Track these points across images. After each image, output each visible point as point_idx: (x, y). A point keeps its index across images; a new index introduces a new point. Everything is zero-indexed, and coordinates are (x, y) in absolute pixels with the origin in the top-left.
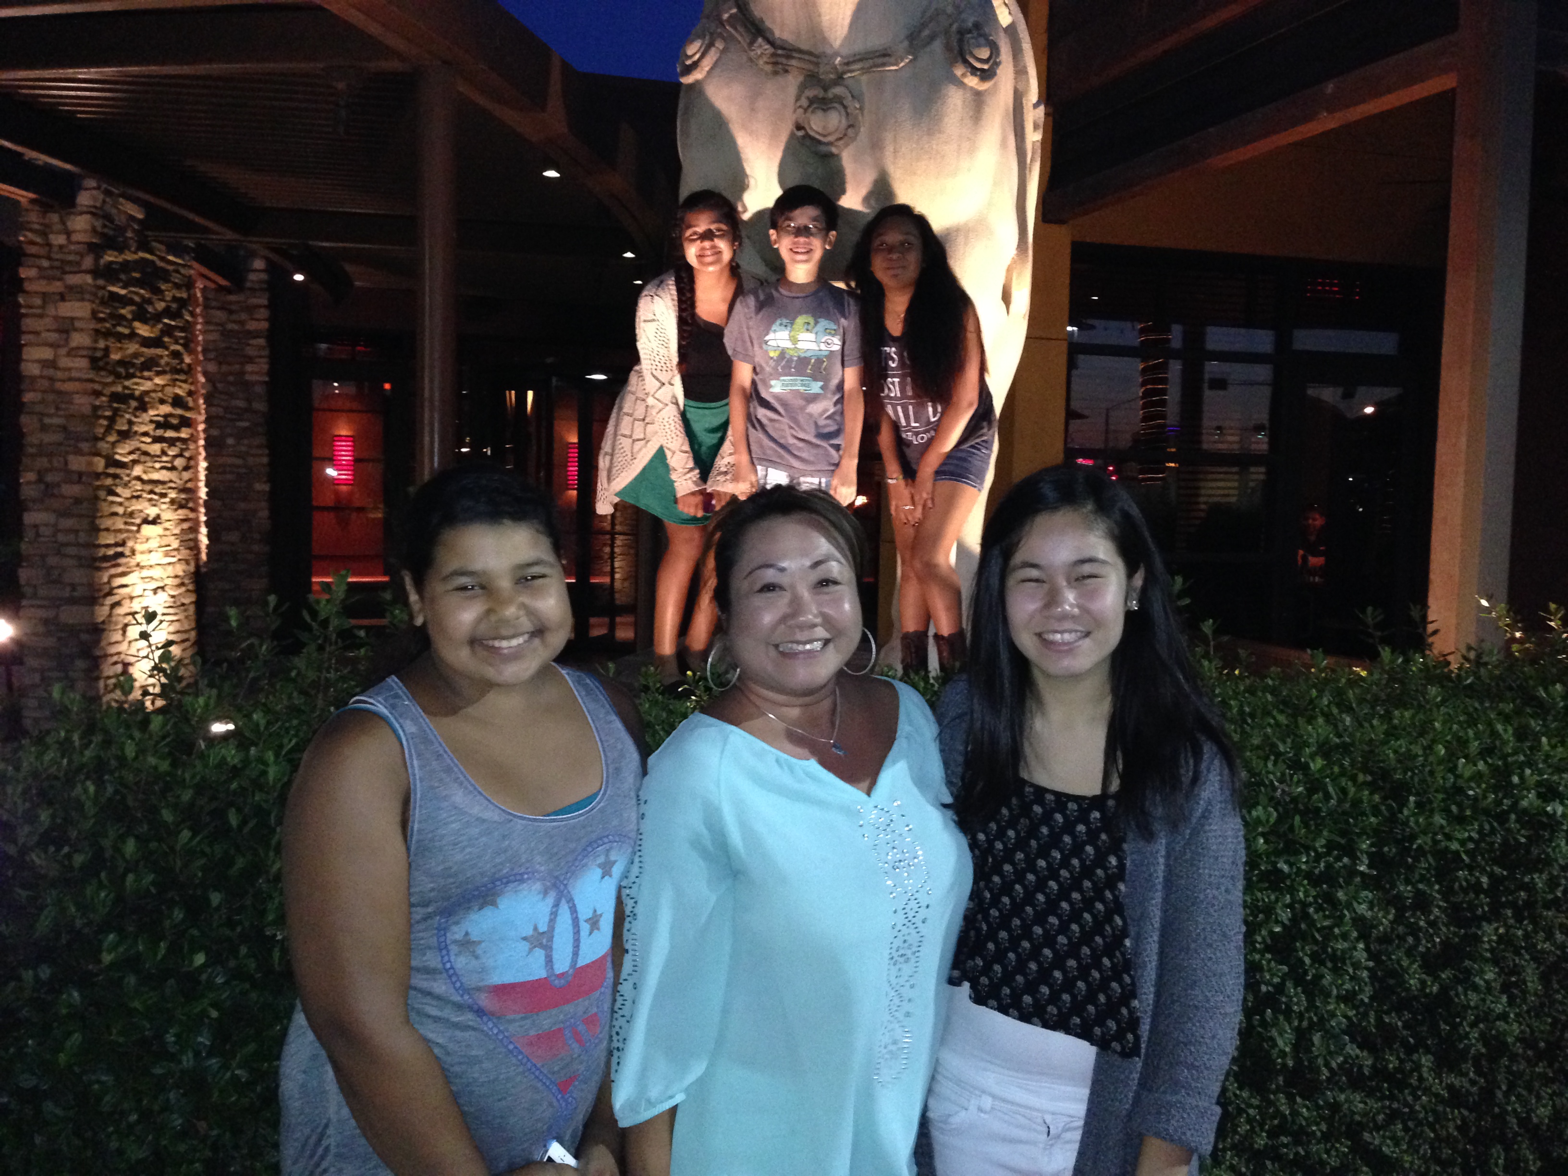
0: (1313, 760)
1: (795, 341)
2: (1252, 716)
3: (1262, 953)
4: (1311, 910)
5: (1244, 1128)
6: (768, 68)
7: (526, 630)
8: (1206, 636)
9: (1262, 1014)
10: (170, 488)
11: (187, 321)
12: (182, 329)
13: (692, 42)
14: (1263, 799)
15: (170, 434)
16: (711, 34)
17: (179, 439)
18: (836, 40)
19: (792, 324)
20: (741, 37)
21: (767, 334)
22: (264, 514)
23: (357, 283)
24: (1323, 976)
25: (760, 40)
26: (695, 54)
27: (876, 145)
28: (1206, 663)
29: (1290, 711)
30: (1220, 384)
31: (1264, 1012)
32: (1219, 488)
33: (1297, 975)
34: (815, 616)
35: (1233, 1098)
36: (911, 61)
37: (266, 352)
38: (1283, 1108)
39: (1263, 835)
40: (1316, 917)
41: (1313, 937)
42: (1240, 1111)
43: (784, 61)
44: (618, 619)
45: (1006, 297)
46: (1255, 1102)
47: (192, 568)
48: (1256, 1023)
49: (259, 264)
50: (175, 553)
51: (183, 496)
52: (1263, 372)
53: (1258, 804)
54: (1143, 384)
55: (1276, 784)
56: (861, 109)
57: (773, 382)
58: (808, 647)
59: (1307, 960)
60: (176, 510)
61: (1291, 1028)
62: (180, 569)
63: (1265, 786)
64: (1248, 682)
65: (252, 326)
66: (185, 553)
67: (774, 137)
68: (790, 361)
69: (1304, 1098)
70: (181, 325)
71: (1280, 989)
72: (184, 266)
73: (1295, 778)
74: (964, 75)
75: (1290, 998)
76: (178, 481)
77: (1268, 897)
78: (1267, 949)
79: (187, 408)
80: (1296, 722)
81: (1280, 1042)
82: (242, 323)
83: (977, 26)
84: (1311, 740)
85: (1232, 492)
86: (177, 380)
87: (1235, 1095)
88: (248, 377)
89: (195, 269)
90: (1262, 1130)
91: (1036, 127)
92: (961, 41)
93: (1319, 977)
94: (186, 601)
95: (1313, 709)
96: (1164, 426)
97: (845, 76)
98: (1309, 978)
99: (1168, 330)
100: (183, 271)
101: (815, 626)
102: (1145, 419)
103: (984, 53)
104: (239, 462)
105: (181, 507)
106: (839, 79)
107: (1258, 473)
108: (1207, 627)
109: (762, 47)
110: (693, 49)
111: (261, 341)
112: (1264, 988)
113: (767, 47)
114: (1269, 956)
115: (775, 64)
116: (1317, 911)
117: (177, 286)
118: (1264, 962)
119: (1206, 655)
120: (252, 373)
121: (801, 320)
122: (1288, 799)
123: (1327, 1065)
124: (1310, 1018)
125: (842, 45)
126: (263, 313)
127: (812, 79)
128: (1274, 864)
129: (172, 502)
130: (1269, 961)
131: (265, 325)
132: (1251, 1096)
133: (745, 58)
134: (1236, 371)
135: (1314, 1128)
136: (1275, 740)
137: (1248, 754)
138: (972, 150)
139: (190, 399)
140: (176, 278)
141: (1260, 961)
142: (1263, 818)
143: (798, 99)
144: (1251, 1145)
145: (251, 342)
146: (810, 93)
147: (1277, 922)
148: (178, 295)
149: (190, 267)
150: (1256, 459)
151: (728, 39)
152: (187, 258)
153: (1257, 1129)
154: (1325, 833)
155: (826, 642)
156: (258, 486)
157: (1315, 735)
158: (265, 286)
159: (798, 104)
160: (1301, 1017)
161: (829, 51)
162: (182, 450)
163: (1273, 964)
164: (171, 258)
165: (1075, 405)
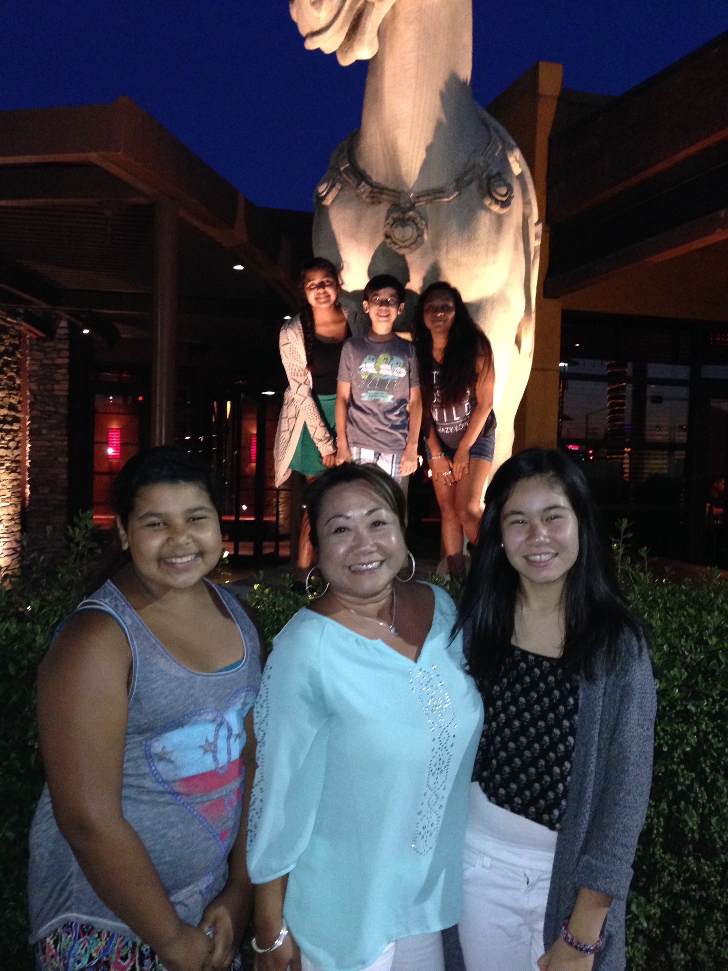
0: (711, 639)
1: (378, 369)
2: (672, 610)
3: (678, 764)
4: (710, 737)
5: (666, 879)
6: (369, 200)
7: (193, 552)
8: (643, 558)
9: (678, 804)
10: (6, 460)
11: (19, 358)
12: (15, 363)
13: (321, 184)
14: (678, 663)
15: (6, 427)
16: (334, 180)
17: (12, 430)
18: (411, 182)
19: (377, 359)
20: (352, 181)
21: (360, 364)
22: (65, 476)
23: (123, 336)
24: (718, 780)
25: (363, 183)
26: (324, 191)
27: (436, 248)
28: (642, 575)
29: (697, 607)
30: (657, 400)
31: (680, 803)
32: (657, 464)
33: (701, 779)
34: (372, 546)
35: (660, 860)
36: (457, 196)
37: (68, 377)
38: (692, 866)
39: (679, 687)
40: (713, 741)
41: (712, 755)
42: (664, 868)
43: (378, 195)
44: (281, 543)
45: (518, 342)
46: (674, 862)
47: (19, 509)
48: (674, 811)
49: (63, 324)
50: (8, 500)
51: (14, 465)
52: (684, 392)
53: (675, 666)
54: (609, 399)
55: (686, 653)
56: (426, 225)
57: (363, 394)
58: (370, 566)
59: (708, 770)
60: (10, 473)
61: (697, 814)
62: (11, 510)
63: (680, 655)
64: (670, 587)
65: (59, 361)
66: (14, 500)
67: (371, 242)
68: (374, 381)
69: (706, 860)
70: (14, 360)
71: (690, 788)
72: (17, 324)
73: (699, 650)
74: (490, 204)
75: (696, 794)
76: (11, 456)
77: (682, 728)
78: (681, 762)
79: (17, 411)
80: (701, 614)
81: (690, 824)
82: (53, 359)
83: (499, 174)
84: (710, 626)
85: (664, 466)
86: (11, 394)
87: (661, 857)
88: (56, 393)
89: (24, 327)
90: (679, 879)
91: (536, 237)
92: (488, 184)
93: (715, 781)
94: (15, 529)
95: (713, 605)
96: (623, 425)
97: (416, 205)
98: (709, 781)
99: (626, 366)
100: (17, 327)
101: (371, 553)
102: (611, 421)
103: (503, 191)
104: (49, 444)
105: (13, 471)
106: (412, 207)
107: (680, 455)
108: (643, 551)
109: (364, 188)
110: (322, 189)
111: (64, 371)
112: (679, 788)
113: (367, 187)
114: (682, 766)
115: (373, 197)
116: (714, 737)
117: (13, 337)
118: (679, 771)
119: (642, 570)
120: (59, 390)
121: (382, 357)
122: (695, 664)
123: (721, 838)
124: (710, 807)
125: (414, 185)
126: (67, 354)
127: (395, 206)
128: (686, 706)
129: (7, 468)
130: (683, 770)
131: (67, 361)
132: (672, 858)
133: (354, 194)
134: (666, 391)
135: (713, 879)
136: (687, 625)
137: (669, 634)
138: (496, 251)
139: (19, 406)
140: (12, 332)
141: (677, 769)
142: (678, 676)
143: (387, 219)
144: (672, 890)
145: (58, 371)
146: (395, 215)
147: (688, 744)
148: (13, 342)
149: (21, 325)
150: (680, 446)
151: (344, 183)
152: (19, 319)
153: (676, 880)
154: (719, 686)
155: (382, 562)
156: (60, 459)
157: (712, 622)
158: (67, 337)
159: (387, 222)
160: (704, 807)
161: (406, 190)
162: (14, 437)
163: (685, 772)
164: (9, 319)
165: (566, 412)
